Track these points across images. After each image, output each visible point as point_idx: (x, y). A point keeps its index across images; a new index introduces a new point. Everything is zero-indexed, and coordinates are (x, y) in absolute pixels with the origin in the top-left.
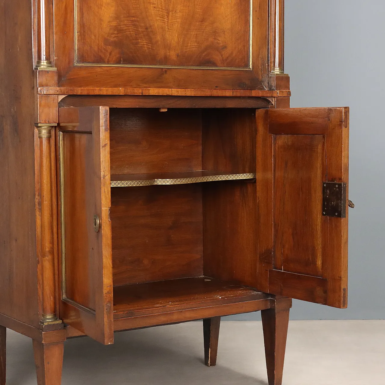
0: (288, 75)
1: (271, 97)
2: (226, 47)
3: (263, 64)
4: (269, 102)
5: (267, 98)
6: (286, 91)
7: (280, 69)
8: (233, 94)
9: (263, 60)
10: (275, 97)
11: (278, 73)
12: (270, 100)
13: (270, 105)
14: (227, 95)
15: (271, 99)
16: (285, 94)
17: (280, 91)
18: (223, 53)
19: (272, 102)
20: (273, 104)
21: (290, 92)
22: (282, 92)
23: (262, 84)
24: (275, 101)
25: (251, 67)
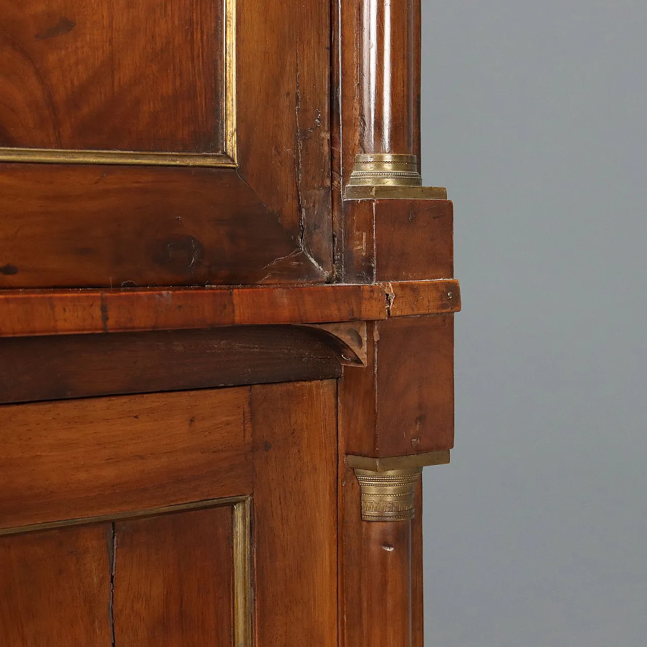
0: (442, 192)
1: (352, 321)
2: (67, 25)
3: (304, 134)
4: (338, 347)
5: (329, 329)
6: (435, 284)
7: (397, 162)
8: (105, 318)
9: (304, 111)
10: (370, 323)
11: (390, 183)
12: (346, 338)
13: (346, 362)
14: (61, 324)
15: (349, 332)
16: (428, 304)
17: (402, 287)
18: (52, 58)
19: (355, 348)
20: (363, 357)
21: (454, 289)
22: (414, 289)
23: (298, 247)
24: (370, 341)
25: (231, 145)
